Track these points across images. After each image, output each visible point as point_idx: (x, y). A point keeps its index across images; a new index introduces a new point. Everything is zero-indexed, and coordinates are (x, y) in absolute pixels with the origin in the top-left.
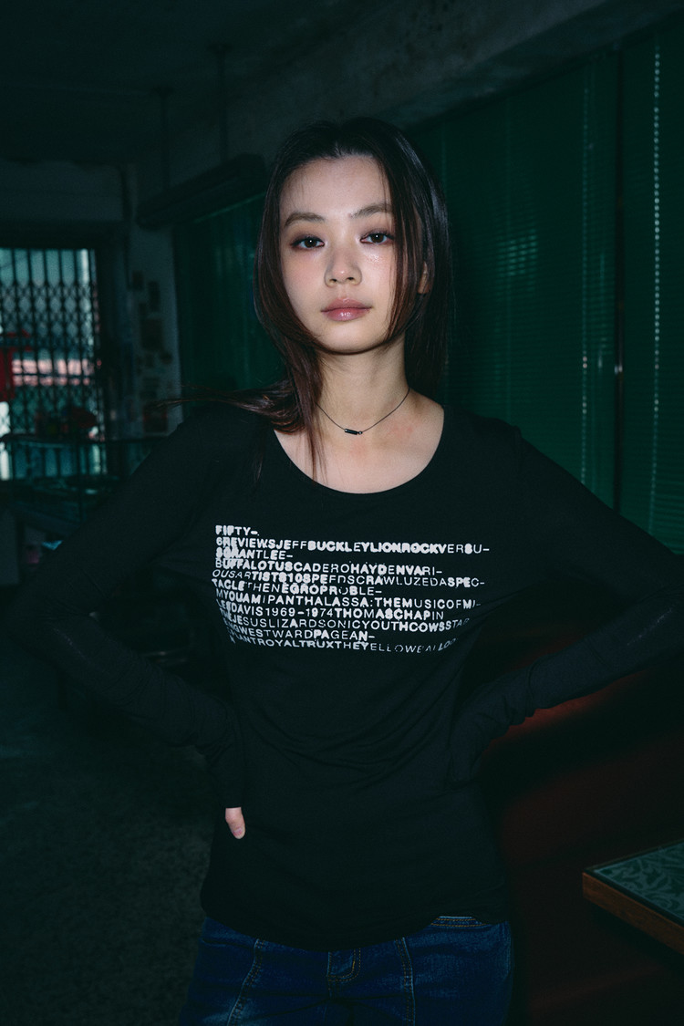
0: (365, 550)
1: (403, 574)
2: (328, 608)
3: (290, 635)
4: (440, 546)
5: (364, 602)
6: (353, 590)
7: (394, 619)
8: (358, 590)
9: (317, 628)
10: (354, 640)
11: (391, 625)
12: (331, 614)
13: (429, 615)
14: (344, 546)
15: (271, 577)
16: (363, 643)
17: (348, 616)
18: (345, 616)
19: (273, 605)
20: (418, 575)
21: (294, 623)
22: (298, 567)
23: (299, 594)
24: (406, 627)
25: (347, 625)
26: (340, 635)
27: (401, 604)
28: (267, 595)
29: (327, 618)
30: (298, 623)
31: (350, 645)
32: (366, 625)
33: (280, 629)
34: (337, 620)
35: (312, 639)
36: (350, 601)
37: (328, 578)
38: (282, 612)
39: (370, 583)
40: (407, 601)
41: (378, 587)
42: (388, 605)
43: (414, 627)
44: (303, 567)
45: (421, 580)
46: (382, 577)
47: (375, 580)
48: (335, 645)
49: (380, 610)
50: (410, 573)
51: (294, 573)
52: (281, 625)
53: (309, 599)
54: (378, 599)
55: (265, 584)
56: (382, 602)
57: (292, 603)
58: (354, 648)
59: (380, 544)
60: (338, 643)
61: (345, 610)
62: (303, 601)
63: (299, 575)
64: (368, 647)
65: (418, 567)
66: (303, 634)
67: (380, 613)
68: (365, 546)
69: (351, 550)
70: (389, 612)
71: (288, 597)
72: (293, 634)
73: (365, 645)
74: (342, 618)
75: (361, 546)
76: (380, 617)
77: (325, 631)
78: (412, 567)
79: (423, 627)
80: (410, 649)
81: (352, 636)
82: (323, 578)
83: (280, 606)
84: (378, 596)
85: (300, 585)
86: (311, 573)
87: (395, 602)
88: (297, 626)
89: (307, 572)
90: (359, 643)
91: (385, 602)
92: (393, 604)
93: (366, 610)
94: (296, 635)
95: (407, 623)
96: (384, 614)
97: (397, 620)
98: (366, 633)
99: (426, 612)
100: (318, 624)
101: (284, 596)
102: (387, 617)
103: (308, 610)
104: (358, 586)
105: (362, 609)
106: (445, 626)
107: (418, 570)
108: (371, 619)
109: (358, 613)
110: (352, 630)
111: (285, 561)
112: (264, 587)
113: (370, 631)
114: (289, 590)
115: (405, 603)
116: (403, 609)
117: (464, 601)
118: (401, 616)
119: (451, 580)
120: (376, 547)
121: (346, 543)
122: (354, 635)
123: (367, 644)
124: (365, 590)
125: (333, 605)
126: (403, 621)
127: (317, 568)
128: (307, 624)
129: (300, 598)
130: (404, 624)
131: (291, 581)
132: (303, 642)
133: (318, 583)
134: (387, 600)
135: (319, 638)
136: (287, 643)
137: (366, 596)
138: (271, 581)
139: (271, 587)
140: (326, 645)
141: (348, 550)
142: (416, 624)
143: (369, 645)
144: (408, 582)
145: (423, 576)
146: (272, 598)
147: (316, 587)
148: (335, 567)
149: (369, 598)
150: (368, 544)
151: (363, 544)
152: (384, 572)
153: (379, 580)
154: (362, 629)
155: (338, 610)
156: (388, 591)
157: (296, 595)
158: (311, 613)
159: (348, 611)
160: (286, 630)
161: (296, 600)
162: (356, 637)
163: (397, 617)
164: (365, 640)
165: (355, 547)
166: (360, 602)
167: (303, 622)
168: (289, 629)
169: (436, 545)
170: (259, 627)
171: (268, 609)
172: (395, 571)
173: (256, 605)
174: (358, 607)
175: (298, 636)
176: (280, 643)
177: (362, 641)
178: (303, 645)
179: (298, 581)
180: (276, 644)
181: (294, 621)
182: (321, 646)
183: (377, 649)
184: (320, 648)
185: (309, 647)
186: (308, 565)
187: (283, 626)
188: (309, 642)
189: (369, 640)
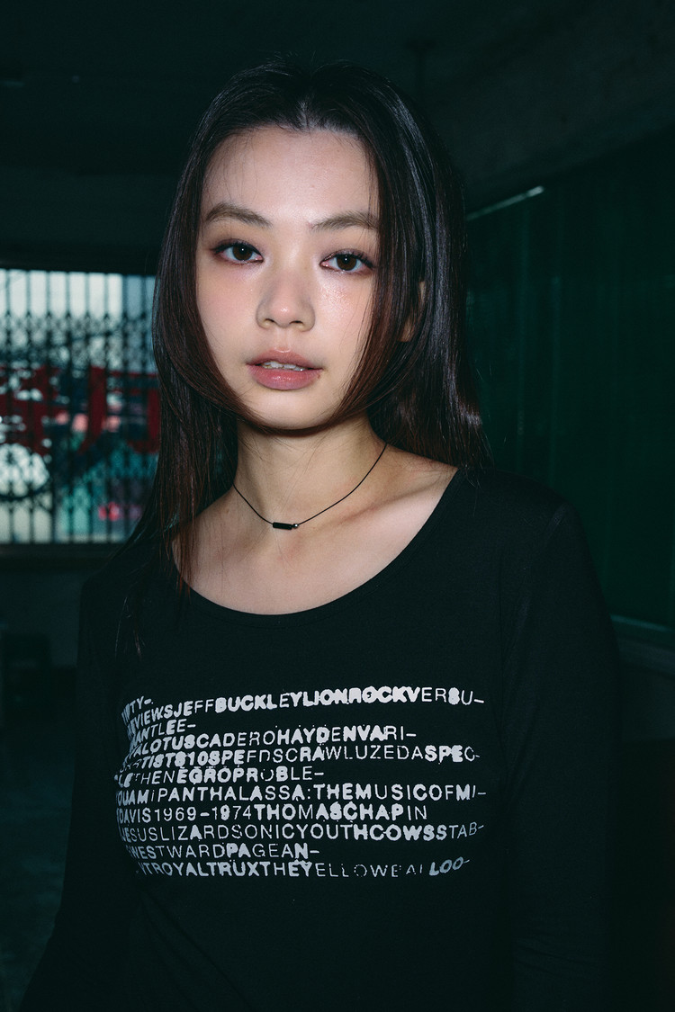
0: (295, 705)
1: (353, 739)
2: (244, 804)
3: (193, 853)
4: (409, 689)
5: (298, 792)
6: (282, 773)
7: (344, 820)
8: (289, 773)
9: (230, 840)
10: (288, 859)
11: (342, 830)
12: (249, 815)
13: (401, 811)
14: (266, 701)
15: (165, 760)
16: (303, 863)
17: (274, 816)
18: (269, 818)
19: (165, 804)
20: (377, 741)
21: (195, 832)
22: (203, 741)
23: (202, 784)
24: (364, 832)
25: (273, 833)
26: (266, 849)
27: (353, 794)
28: (157, 787)
29: (244, 821)
30: (201, 831)
31: (283, 869)
32: (302, 831)
33: (178, 843)
34: (258, 824)
35: (225, 859)
36: (277, 792)
37: (245, 755)
38: (177, 814)
39: (305, 758)
40: (363, 788)
41: (317, 765)
42: (333, 795)
43: (377, 832)
44: (210, 741)
45: (382, 749)
46: (323, 748)
47: (312, 754)
48: (260, 868)
49: (322, 806)
50: (364, 738)
51: (197, 750)
52: (177, 836)
53: (216, 790)
54: (319, 787)
55: (156, 773)
56: (324, 791)
57: (191, 799)
58: (291, 874)
59: (317, 693)
60: (265, 864)
61: (269, 806)
62: (207, 794)
63: (204, 754)
64: (312, 870)
65: (377, 728)
66: (211, 851)
67: (322, 811)
68: (296, 697)
69: (275, 706)
70: (335, 807)
71: (186, 790)
72: (197, 852)
73: (307, 867)
74: (265, 821)
75: (290, 698)
76: (322, 817)
77: (243, 845)
78: (368, 727)
79: (394, 833)
80: (378, 871)
81: (284, 852)
82: (239, 755)
83: (175, 804)
84: (318, 780)
85: (203, 769)
86: (221, 749)
87: (345, 791)
88: (200, 838)
89: (215, 747)
90: (297, 862)
91: (330, 791)
92: (341, 793)
93: (301, 806)
94: (201, 852)
95: (365, 826)
96: (329, 812)
97: (348, 822)
98: (305, 845)
99: (395, 807)
100: (231, 832)
101: (180, 788)
102: (334, 817)
103: (215, 809)
104: (288, 765)
105: (296, 804)
106: (435, 832)
107: (377, 733)
108: (311, 821)
109: (289, 812)
110: (282, 841)
111: (185, 734)
112: (154, 777)
113: (312, 844)
114: (187, 779)
115: (360, 793)
116: (357, 802)
117: (458, 787)
118: (355, 815)
119: (430, 749)
120: (311, 698)
121: (270, 697)
122: (286, 850)
123: (310, 864)
124: (298, 773)
125: (252, 799)
126: (358, 822)
127: (229, 740)
128: (215, 832)
129: (203, 789)
130: (361, 828)
131: (192, 763)
132: (212, 865)
133: (231, 764)
134: (333, 787)
135: (235, 855)
136: (190, 868)
137: (301, 782)
138: (163, 768)
139: (162, 775)
140: (248, 869)
141: (271, 706)
142: (381, 828)
143: (313, 866)
144: (362, 754)
145: (385, 742)
146: (163, 792)
147: (228, 771)
148: (255, 736)
149: (305, 785)
150: (300, 693)
151: (292, 694)
152: (326, 739)
153: (319, 754)
154: (297, 839)
155: (259, 807)
156: (335, 771)
157: (198, 785)
158: (219, 814)
159: (274, 808)
160: (185, 844)
161: (197, 794)
162: (290, 852)
163: (348, 817)
164: (306, 857)
165: (282, 700)
166: (291, 792)
167: (209, 830)
168: (189, 842)
169: (404, 689)
170: (149, 842)
171: (158, 811)
172: (341, 736)
173: (142, 806)
174: (289, 801)
175: (204, 854)
176: (179, 869)
177: (300, 860)
178: (213, 870)
179: (202, 763)
180: (175, 870)
181: (195, 828)
182: (240, 871)
183: (327, 872)
184: (238, 874)
185: (222, 873)
186: (216, 736)
187: (180, 838)
188: (221, 865)
189: (312, 858)
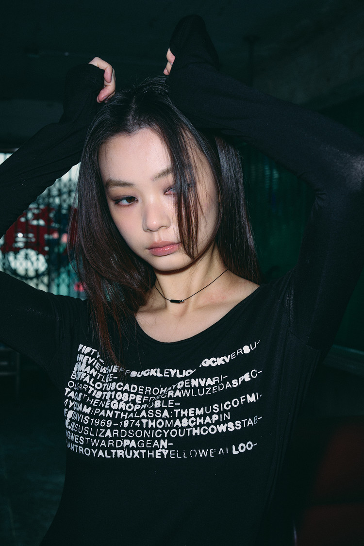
0: (172, 376)
1: (197, 386)
2: (136, 419)
3: (104, 444)
4: (225, 358)
5: (166, 413)
6: (157, 404)
7: (189, 426)
8: (161, 403)
9: (127, 438)
10: (156, 448)
11: (187, 431)
12: (139, 425)
13: (217, 418)
14: (156, 372)
15: (102, 395)
16: (163, 451)
17: (152, 426)
18: (150, 426)
19: (97, 417)
20: (209, 386)
21: (108, 433)
22: (120, 386)
23: (118, 410)
24: (198, 431)
25: (151, 435)
26: (145, 443)
27: (195, 413)
28: (95, 408)
29: (135, 428)
30: (112, 433)
31: (153, 454)
32: (166, 433)
33: (97, 438)
34: (143, 429)
35: (122, 448)
36: (154, 413)
37: (142, 398)
38: (102, 422)
39: (171, 396)
40: (200, 410)
41: (177, 399)
42: (184, 415)
43: (205, 430)
44: (123, 387)
45: (212, 389)
46: (180, 390)
47: (174, 394)
48: (140, 454)
49: (178, 420)
50: (203, 385)
51: (116, 391)
52: (98, 434)
53: (125, 414)
54: (177, 411)
56: (179, 413)
57: (111, 416)
58: (157, 457)
59: (184, 371)
60: (143, 451)
61: (150, 420)
62: (119, 415)
63: (119, 393)
64: (168, 454)
65: (209, 379)
66: (115, 444)
67: (178, 422)
68: (173, 372)
69: (162, 375)
70: (185, 421)
71: (108, 411)
72: (107, 444)
73: (165, 452)
75: (170, 372)
76: (177, 426)
77: (133, 441)
78: (205, 379)
79: (213, 430)
81: (155, 445)
82: (138, 398)
83: (102, 418)
84: (177, 407)
85: (119, 401)
86: (130, 393)
87: (191, 412)
88: (110, 436)
89: (126, 391)
90: (160, 450)
91: (182, 413)
92: (188, 414)
93: (167, 421)
94: (109, 444)
95: (198, 428)
96: (181, 423)
97: (190, 427)
98: (166, 440)
99: (214, 416)
100: (128, 433)
101: (106, 410)
102: (183, 425)
103: (121, 422)
104: (161, 399)
105: (164, 420)
106: (235, 426)
107: (209, 382)
108: (171, 428)
109: (160, 424)
110: (155, 438)
111: (112, 382)
112: (95, 402)
113: (170, 439)
114: (110, 405)
115: (198, 412)
116: (196, 417)
118: (195, 423)
119: (234, 382)
120: (181, 373)
121: (159, 370)
122: (156, 443)
123: (167, 451)
124: (166, 403)
125: (141, 416)
126: (196, 427)
127: (134, 388)
128: (119, 434)
129: (118, 413)
130: (196, 429)
131: (113, 397)
132: (113, 451)
133: (134, 402)
134: (184, 411)
135: (128, 446)
136: (101, 453)
137: (168, 409)
139: (99, 402)
140: (133, 454)
141: (159, 375)
142: (207, 428)
143: (169, 452)
144: (201, 393)
145: (214, 385)
146: (98, 411)
147: (132, 405)
148: (149, 389)
149: (169, 410)
150: (175, 370)
151: (171, 370)
152: (182, 386)
153: (178, 393)
154: (163, 438)
155: (144, 421)
156: (185, 403)
157: (115, 410)
158: (123, 424)
159: (152, 422)
160: (101, 439)
161: (114, 414)
162: (158, 445)
163: (191, 424)
164: (166, 447)
165: (165, 373)
166: (162, 413)
167: (116, 432)
168: (104, 438)
169: (222, 358)
170: (82, 435)
171: (93, 420)
172: (190, 384)
173: (85, 414)
174: (161, 418)
175: (111, 445)
176: (94, 453)
177: (163, 449)
178: (114, 454)
179: (119, 399)
180: (92, 453)
181: (109, 431)
182: (129, 455)
183: (175, 456)
184: (128, 457)
185: (119, 456)
186: (127, 385)
187: (100, 436)
188: (119, 452)
189: (169, 448)
